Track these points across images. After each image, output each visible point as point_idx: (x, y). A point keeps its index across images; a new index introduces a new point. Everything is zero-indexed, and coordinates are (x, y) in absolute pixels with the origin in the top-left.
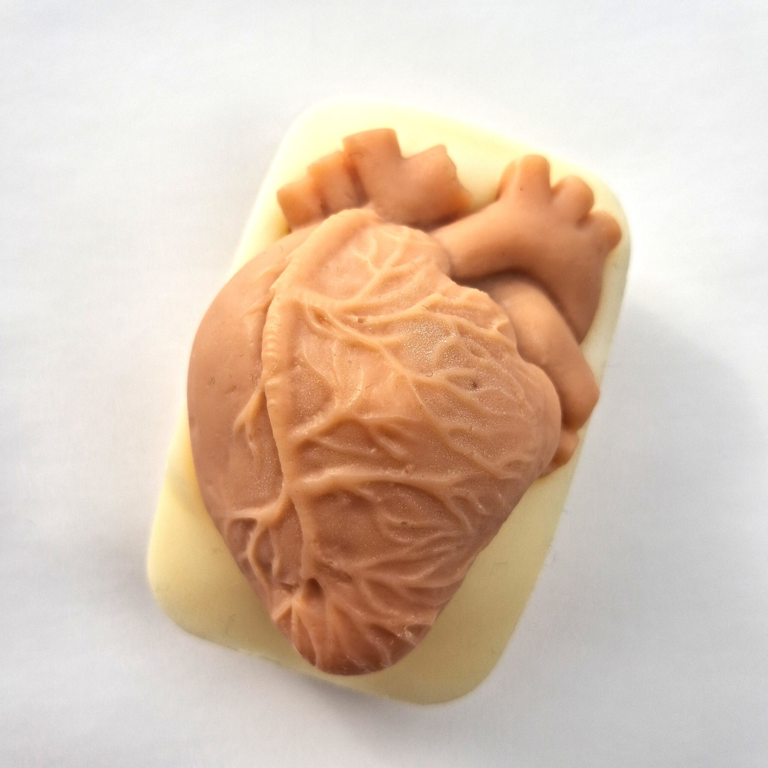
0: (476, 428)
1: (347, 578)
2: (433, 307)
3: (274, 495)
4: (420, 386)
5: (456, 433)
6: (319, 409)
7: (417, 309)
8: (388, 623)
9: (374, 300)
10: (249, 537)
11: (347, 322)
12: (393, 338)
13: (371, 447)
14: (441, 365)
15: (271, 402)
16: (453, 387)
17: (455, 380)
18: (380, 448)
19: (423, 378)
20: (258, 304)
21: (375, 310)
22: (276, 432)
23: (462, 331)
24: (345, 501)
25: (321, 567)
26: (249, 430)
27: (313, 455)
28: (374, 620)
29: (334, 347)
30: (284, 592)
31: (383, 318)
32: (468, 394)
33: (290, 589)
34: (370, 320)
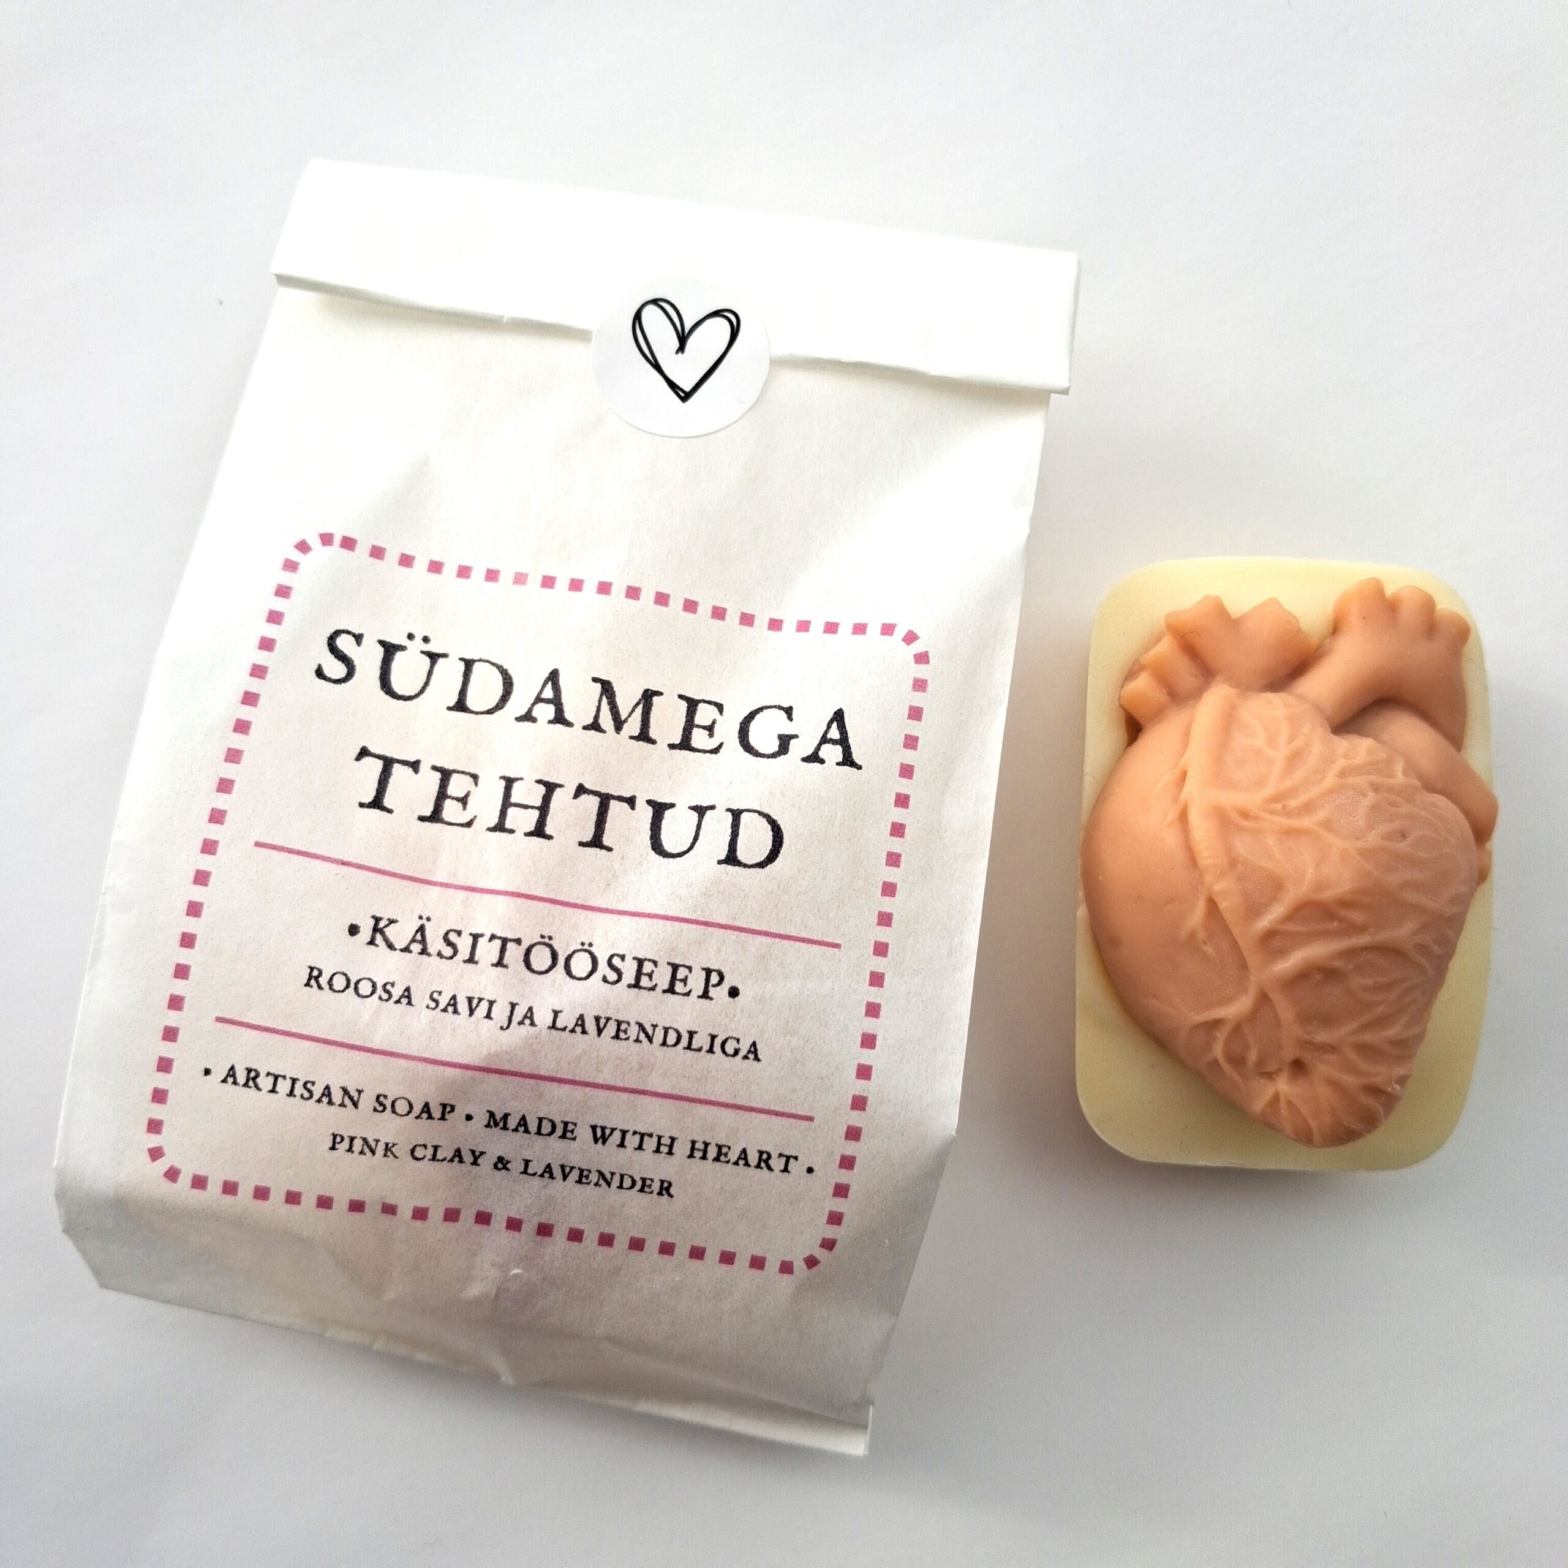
0: (1417, 876)
1: (1330, 1048)
2: (1342, 774)
3: (1244, 990)
4: (1363, 853)
5: (1404, 885)
6: (1274, 899)
7: (1330, 780)
8: (1377, 1081)
9: (1288, 784)
10: (1215, 1038)
11: (1272, 812)
12: (1321, 815)
13: (1333, 921)
14: (1370, 827)
15: (1223, 905)
16: (1390, 845)
17: (1387, 837)
18: (1341, 920)
19: (1360, 844)
20: (1172, 816)
21: (1292, 793)
22: (1236, 931)
23: (1376, 788)
24: (1318, 977)
25: (1305, 1044)
26: (1202, 935)
27: (1277, 942)
28: (1365, 1080)
29: (1271, 841)
30: (1263, 1081)
31: (1304, 798)
32: (1402, 846)
33: (1270, 1076)
34: (1293, 803)
